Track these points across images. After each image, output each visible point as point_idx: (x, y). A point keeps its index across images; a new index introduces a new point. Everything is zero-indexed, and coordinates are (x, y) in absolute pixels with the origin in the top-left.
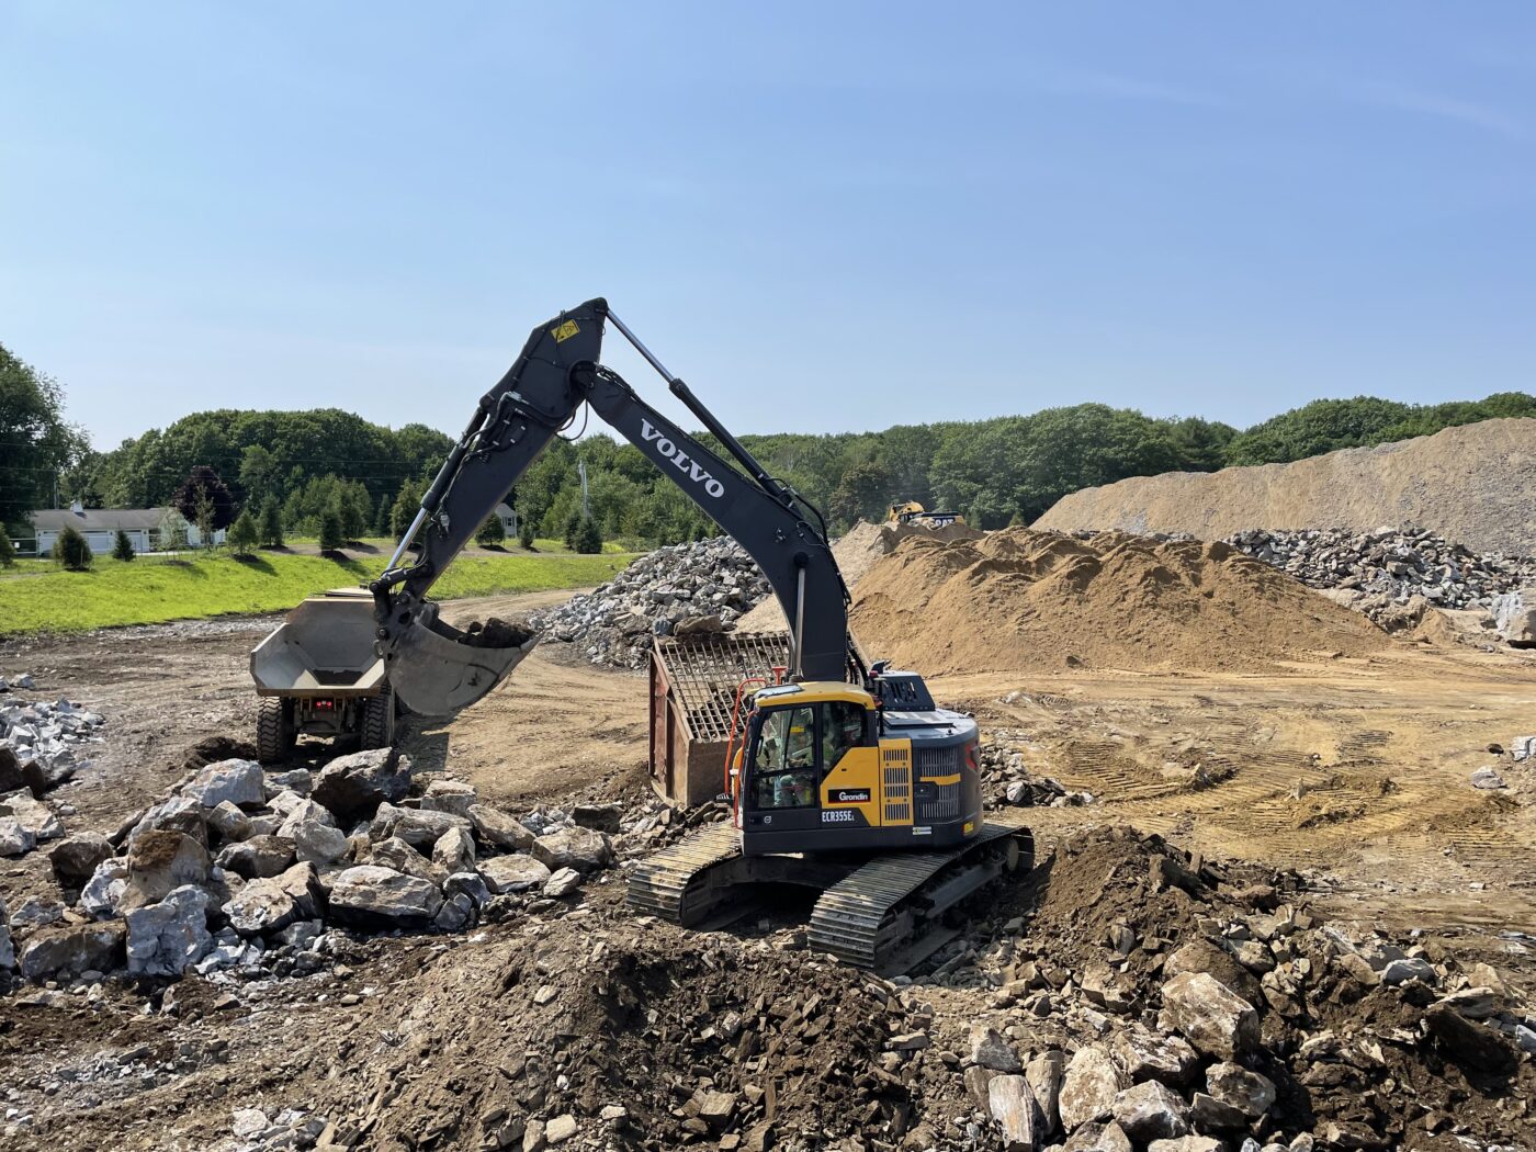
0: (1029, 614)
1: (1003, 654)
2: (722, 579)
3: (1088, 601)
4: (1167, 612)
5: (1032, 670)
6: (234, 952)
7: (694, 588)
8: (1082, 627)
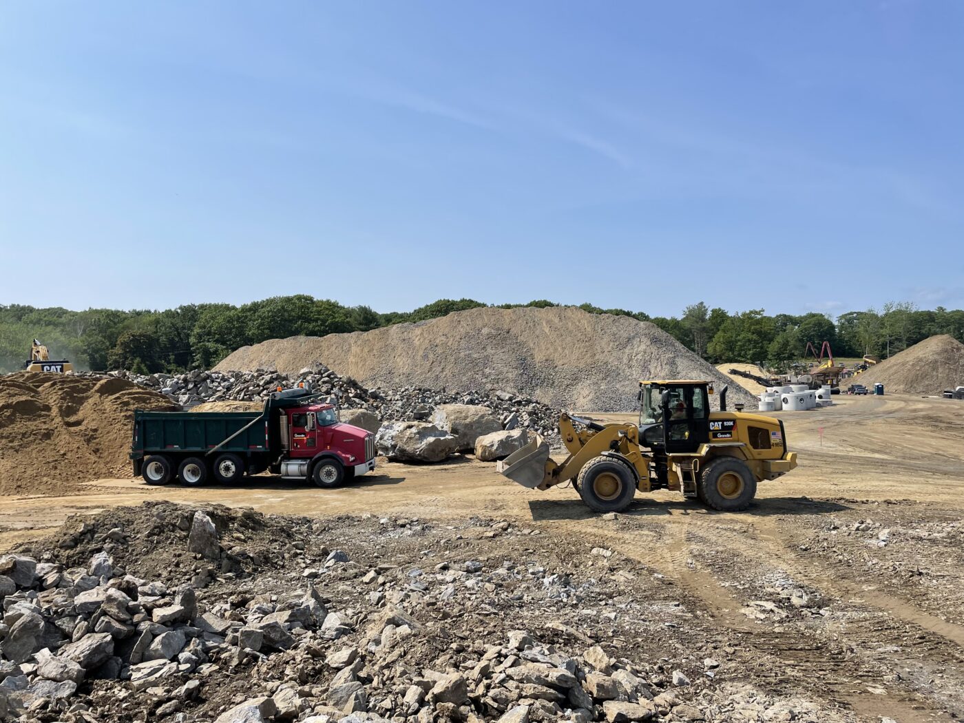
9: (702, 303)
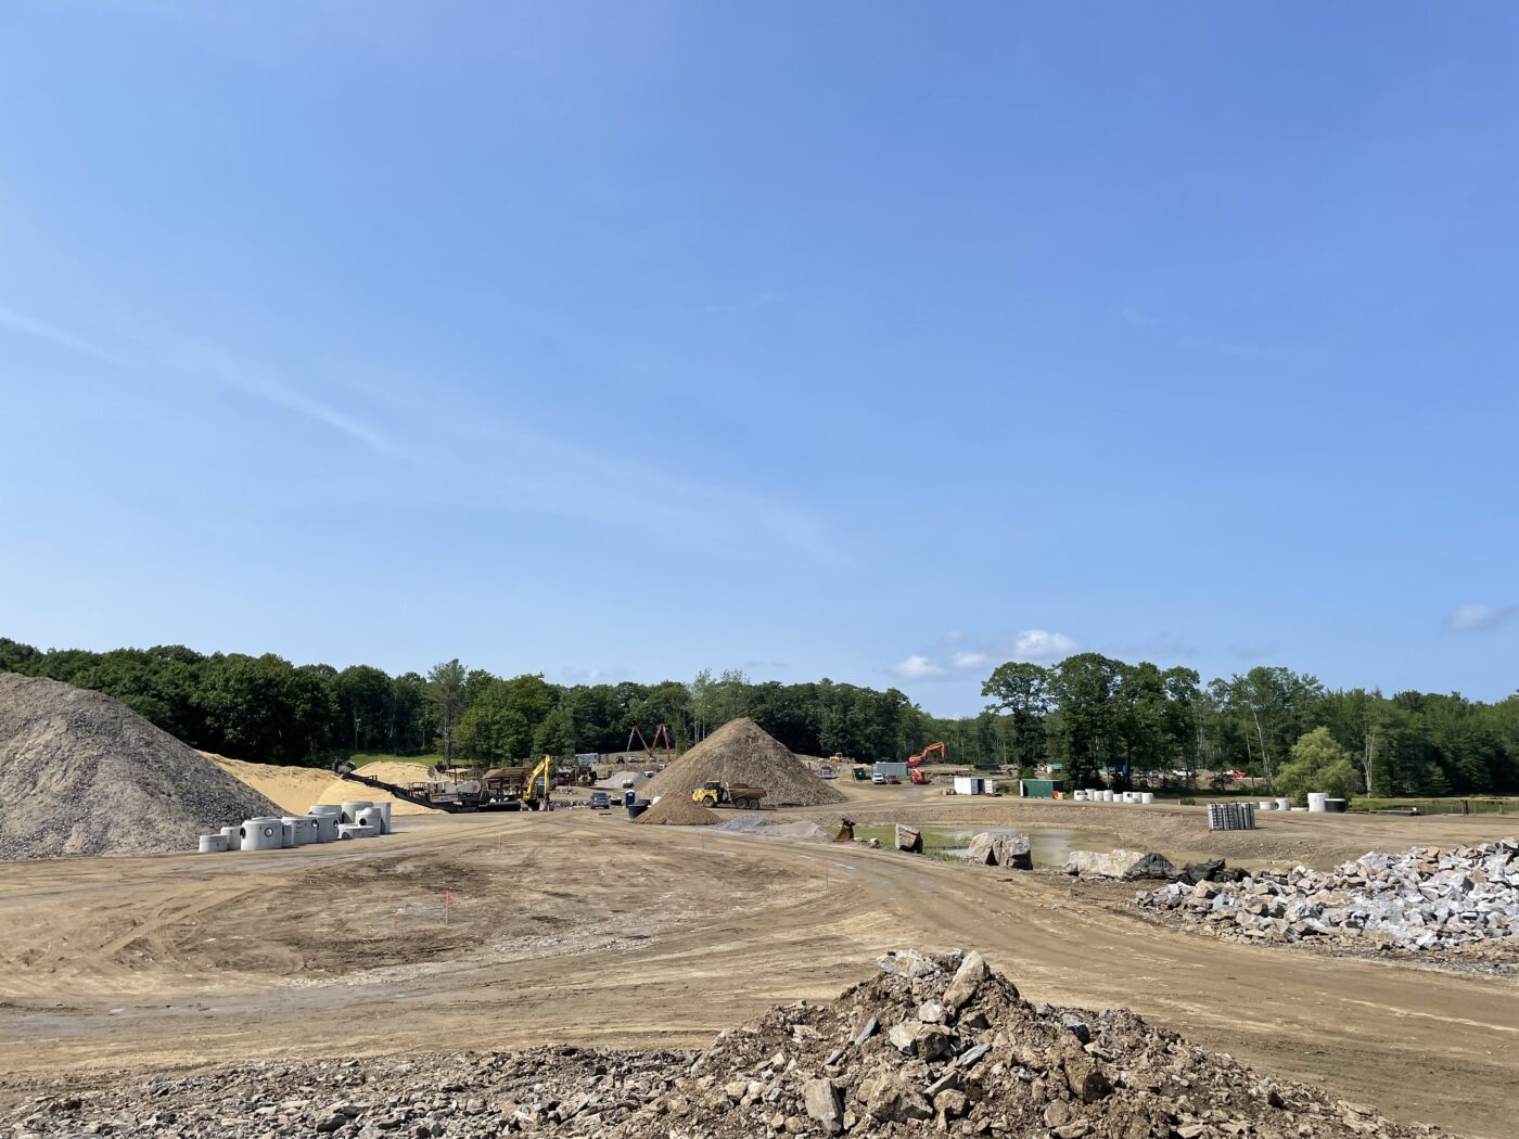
9: (456, 661)
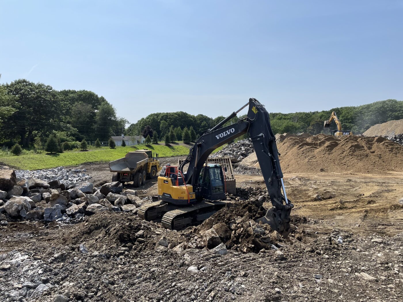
0: (313, 157)
1: (302, 168)
2: (241, 149)
3: (332, 154)
4: (356, 157)
5: (310, 172)
6: (64, 218)
7: (234, 151)
8: (328, 161)
